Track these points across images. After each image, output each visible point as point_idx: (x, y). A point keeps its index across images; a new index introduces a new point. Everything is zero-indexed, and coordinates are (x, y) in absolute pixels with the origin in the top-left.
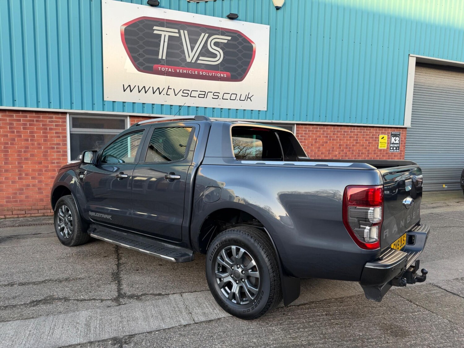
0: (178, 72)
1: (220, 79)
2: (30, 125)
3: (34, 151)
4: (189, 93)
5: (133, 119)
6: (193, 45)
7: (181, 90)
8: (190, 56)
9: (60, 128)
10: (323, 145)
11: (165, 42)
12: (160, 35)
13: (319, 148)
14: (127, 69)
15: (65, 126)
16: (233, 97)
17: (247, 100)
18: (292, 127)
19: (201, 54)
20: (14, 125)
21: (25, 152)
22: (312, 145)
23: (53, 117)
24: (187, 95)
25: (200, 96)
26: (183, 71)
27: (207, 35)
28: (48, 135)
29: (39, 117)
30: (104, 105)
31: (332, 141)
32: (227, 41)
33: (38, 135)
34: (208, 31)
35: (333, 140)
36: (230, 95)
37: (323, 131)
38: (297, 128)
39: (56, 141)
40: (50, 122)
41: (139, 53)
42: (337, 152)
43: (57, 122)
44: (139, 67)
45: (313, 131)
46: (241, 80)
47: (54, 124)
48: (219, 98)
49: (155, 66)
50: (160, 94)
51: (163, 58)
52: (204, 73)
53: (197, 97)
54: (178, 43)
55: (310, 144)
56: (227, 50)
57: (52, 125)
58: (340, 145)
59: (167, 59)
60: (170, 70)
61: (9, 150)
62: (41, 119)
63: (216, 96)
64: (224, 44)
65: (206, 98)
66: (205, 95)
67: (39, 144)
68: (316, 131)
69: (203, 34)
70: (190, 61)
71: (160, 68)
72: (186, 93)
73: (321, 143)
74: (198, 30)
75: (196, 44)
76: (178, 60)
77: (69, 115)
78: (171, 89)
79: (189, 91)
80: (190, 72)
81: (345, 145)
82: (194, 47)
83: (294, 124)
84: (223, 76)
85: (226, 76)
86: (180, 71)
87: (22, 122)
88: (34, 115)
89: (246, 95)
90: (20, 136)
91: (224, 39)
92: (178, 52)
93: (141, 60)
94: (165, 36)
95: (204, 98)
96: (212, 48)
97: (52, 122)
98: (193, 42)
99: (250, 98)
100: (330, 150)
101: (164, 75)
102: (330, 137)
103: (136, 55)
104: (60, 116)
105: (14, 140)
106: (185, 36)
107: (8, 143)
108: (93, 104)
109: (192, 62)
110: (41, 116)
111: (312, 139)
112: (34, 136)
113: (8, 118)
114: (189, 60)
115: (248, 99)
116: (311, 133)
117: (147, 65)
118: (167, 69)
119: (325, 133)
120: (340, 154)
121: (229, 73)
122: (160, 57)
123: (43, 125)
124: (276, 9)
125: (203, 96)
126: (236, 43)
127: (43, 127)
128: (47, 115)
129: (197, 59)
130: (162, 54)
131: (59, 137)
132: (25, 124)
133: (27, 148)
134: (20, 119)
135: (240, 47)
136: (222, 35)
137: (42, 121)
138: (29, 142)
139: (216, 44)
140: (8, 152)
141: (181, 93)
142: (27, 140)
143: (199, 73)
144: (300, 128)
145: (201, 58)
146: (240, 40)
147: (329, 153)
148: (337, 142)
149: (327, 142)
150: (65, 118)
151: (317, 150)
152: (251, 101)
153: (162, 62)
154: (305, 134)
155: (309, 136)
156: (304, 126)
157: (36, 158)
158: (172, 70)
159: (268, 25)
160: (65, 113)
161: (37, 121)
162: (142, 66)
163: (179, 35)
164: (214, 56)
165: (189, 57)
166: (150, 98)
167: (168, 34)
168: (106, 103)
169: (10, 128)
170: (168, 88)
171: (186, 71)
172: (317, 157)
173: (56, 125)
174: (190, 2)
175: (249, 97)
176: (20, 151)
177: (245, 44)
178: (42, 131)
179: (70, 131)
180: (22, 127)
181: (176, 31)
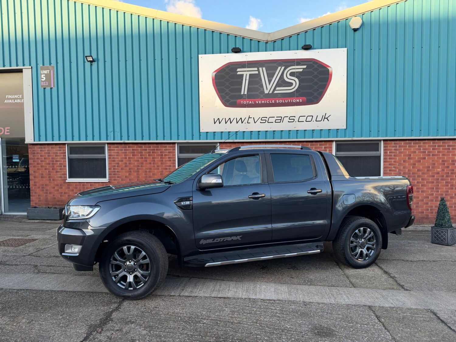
0: (257, 103)
1: (296, 104)
2: (153, 153)
3: (155, 171)
4: (267, 119)
5: (222, 145)
6: (270, 79)
7: (260, 118)
8: (268, 87)
9: (171, 154)
10: (420, 161)
11: (246, 80)
12: (243, 75)
13: (415, 164)
14: (216, 106)
15: (175, 152)
16: (309, 119)
17: (324, 121)
18: (378, 144)
19: (278, 85)
20: (143, 153)
21: (149, 172)
22: (404, 161)
23: (167, 146)
24: (265, 121)
25: (277, 121)
26: (261, 102)
27: (283, 68)
28: (164, 160)
29: (158, 147)
30: (200, 135)
31: (431, 157)
32: (302, 69)
33: (157, 159)
34: (284, 64)
35: (433, 155)
36: (306, 117)
37: (419, 146)
38: (385, 144)
39: (169, 163)
40: (165, 150)
41: (225, 92)
42: (439, 168)
43: (169, 150)
44: (226, 104)
45: (406, 146)
46: (317, 102)
47: (168, 151)
48: (295, 121)
49: (238, 101)
50: (242, 123)
51: (245, 94)
52: (281, 101)
53: (274, 122)
54: (257, 79)
55: (402, 161)
56: (302, 77)
57: (166, 152)
58: (443, 161)
59: (248, 94)
60: (250, 102)
61: (140, 171)
62: (159, 148)
63: (292, 119)
64: (298, 73)
65: (282, 122)
66: (281, 120)
67: (158, 166)
68: (409, 146)
69: (279, 68)
70: (268, 93)
71: (242, 102)
72: (264, 120)
73: (417, 159)
74: (275, 65)
75: (273, 77)
76: (257, 93)
77: (177, 144)
78: (251, 118)
79: (267, 118)
80: (268, 102)
81: (451, 160)
82: (271, 80)
83: (380, 140)
84: (298, 101)
85: (301, 101)
86: (259, 102)
87: (148, 151)
88: (155, 145)
89: (323, 116)
90: (146, 161)
91: (299, 69)
92: (257, 86)
93: (227, 97)
94: (246, 75)
95: (280, 122)
96: (287, 78)
97: (166, 150)
98: (270, 76)
99: (327, 118)
100: (429, 167)
101: (246, 107)
102: (429, 152)
103: (223, 94)
104: (171, 145)
105: (142, 163)
106: (263, 72)
107: (139, 166)
108: (193, 135)
109: (270, 93)
110: (159, 146)
111: (404, 155)
112: (154, 161)
113: (139, 149)
114: (266, 92)
115: (325, 119)
116: (403, 148)
117: (232, 101)
118: (248, 102)
119: (422, 148)
120: (444, 171)
121: (304, 97)
122: (242, 93)
123: (161, 152)
124: (353, 31)
125: (279, 121)
126: (311, 70)
127: (161, 154)
128: (163, 145)
129: (274, 90)
130: (244, 90)
131: (170, 161)
132: (150, 152)
133: (151, 169)
134: (147, 149)
135: (316, 73)
136: (297, 65)
137: (160, 150)
138: (152, 165)
139: (292, 74)
140: (139, 172)
141: (260, 120)
142: (150, 163)
143: (275, 101)
144: (389, 144)
145: (277, 89)
146: (316, 66)
147: (428, 170)
148: (440, 158)
149: (425, 158)
150: (175, 147)
151: (412, 167)
152: (328, 121)
153: (244, 97)
154: (395, 150)
155: (400, 152)
156: (393, 142)
157: (156, 176)
158: (252, 102)
159: (346, 47)
160: (174, 143)
161: (157, 150)
162: (228, 102)
163: (258, 72)
164: (290, 84)
165: (267, 89)
166: (234, 127)
167: (248, 73)
168: (201, 134)
169: (141, 155)
170: (249, 118)
171: (264, 102)
172: (412, 174)
173: (169, 152)
174: (267, 43)
175: (325, 117)
176: (146, 172)
177: (320, 69)
178: (160, 157)
179: (178, 156)
180: (148, 154)
181: (256, 69)
